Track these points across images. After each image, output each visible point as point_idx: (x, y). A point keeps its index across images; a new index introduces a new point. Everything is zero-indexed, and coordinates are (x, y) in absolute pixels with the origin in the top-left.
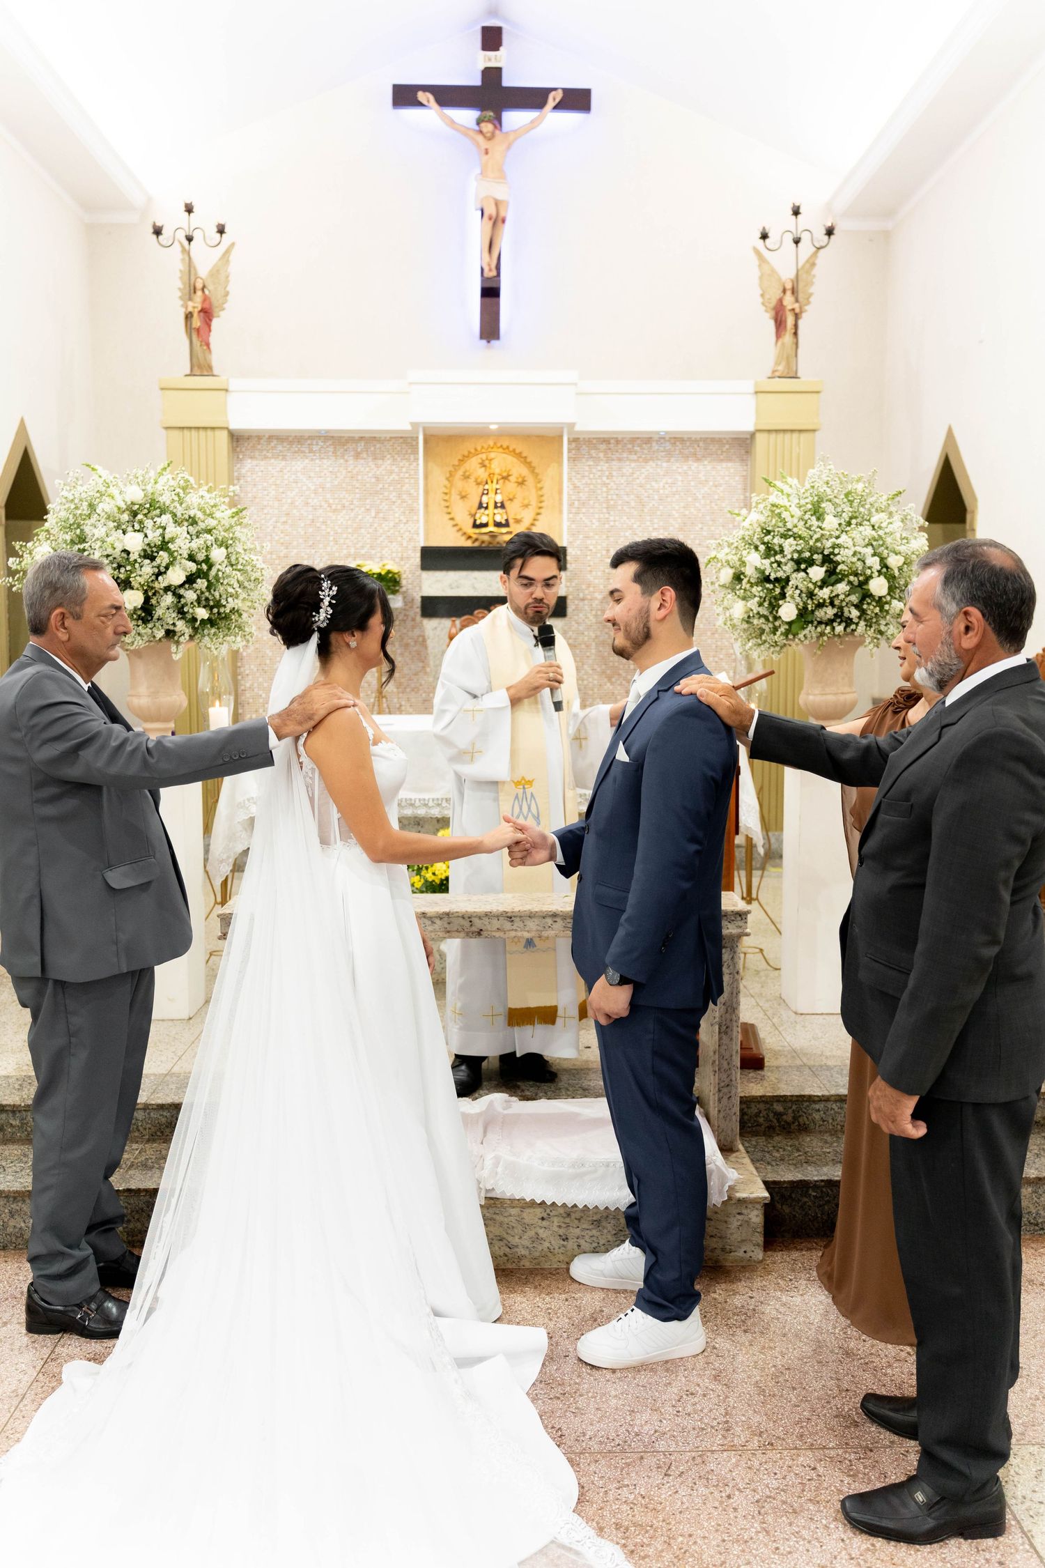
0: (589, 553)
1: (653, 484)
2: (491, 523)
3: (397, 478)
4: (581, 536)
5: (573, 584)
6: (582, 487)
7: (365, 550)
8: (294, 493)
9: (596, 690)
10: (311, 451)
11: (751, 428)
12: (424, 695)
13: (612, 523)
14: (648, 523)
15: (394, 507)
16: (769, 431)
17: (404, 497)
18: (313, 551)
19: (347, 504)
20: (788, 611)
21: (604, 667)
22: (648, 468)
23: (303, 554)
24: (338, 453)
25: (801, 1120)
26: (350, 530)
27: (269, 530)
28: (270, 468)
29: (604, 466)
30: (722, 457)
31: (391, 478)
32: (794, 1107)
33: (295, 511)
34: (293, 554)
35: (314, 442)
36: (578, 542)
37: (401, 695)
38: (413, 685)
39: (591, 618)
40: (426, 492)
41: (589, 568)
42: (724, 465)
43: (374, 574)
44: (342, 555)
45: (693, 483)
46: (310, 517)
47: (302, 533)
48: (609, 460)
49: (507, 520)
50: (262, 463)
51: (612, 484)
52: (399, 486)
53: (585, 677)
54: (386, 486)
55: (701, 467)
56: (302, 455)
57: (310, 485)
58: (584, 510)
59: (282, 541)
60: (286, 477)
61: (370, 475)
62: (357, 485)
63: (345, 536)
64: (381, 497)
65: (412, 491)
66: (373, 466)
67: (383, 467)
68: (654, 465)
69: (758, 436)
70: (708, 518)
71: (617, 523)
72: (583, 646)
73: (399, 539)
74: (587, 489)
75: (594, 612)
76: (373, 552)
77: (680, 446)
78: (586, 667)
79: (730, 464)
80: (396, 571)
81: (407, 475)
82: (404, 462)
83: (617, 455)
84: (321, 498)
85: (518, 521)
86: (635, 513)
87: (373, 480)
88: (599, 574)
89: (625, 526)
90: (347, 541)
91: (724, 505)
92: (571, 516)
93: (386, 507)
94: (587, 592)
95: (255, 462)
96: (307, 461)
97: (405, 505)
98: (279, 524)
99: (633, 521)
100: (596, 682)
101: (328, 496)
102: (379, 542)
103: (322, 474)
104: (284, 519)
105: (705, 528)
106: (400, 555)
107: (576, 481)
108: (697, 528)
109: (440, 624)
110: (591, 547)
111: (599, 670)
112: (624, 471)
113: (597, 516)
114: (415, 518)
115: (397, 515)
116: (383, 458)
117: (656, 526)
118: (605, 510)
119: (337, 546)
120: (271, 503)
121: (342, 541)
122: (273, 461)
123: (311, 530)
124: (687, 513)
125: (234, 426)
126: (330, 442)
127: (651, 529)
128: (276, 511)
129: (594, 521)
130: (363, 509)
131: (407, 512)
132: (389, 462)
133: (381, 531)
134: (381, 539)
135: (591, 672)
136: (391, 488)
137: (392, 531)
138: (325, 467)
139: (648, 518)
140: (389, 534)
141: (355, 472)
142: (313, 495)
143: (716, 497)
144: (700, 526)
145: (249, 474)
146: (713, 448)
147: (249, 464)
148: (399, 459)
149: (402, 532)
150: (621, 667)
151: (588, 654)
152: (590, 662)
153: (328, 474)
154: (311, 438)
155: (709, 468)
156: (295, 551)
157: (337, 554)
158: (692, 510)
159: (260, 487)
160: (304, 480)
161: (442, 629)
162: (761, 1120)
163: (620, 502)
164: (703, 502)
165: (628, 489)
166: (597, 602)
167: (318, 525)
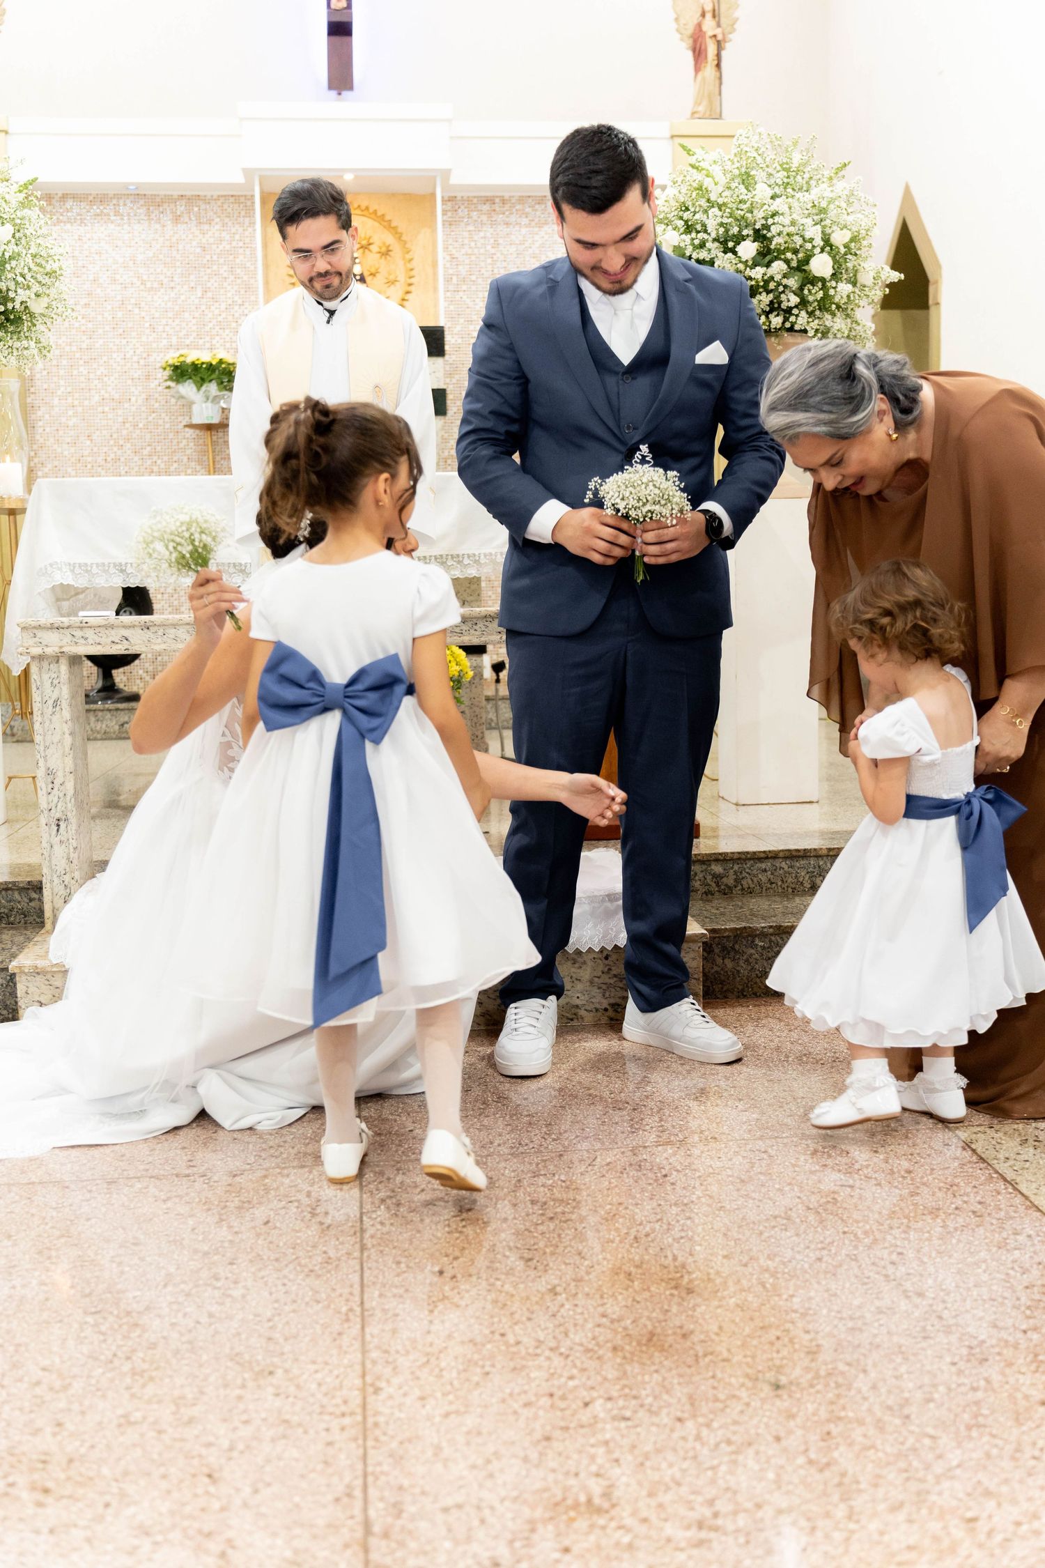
3: (228, 247)
6: (461, 259)
7: (191, 339)
10: (117, 213)
15: (225, 284)
17: (238, 271)
18: (124, 342)
19: (165, 281)
23: (111, 345)
24: (153, 216)
26: (170, 315)
29: (487, 233)
31: (221, 247)
33: (99, 291)
34: (98, 345)
35: (121, 202)
36: (459, 327)
40: (266, 266)
43: (203, 363)
46: (119, 298)
47: (110, 318)
48: (493, 224)
51: (498, 254)
52: (231, 258)
54: (215, 258)
56: (106, 218)
57: (117, 257)
58: (464, 287)
59: (83, 328)
61: (194, 243)
62: (178, 257)
63: (164, 321)
64: (209, 271)
65: (248, 265)
66: (197, 233)
67: (210, 233)
73: (234, 325)
74: (467, 261)
76: (201, 342)
80: (231, 361)
81: (241, 244)
82: (237, 226)
83: (504, 219)
84: (131, 273)
87: (198, 250)
90: (167, 328)
92: (448, 294)
93: (216, 285)
96: (112, 226)
97: (239, 281)
102: (207, 328)
103: (133, 243)
104: (84, 301)
107: (453, 251)
112: (513, 237)
114: (253, 298)
115: (229, 295)
116: (210, 222)
119: (154, 335)
121: (161, 328)
122: (68, 226)
123: (120, 314)
126: (142, 202)
130: (186, 287)
131: (242, 292)
132: (217, 227)
133: (210, 315)
134: (211, 325)
136: (221, 261)
137: (224, 315)
138: (136, 233)
140: (220, 319)
141: (174, 239)
142: (121, 270)
148: (230, 224)
149: (237, 315)
153: (140, 243)
154: (118, 196)
156: (101, 342)
157: (154, 345)
167: (130, 307)
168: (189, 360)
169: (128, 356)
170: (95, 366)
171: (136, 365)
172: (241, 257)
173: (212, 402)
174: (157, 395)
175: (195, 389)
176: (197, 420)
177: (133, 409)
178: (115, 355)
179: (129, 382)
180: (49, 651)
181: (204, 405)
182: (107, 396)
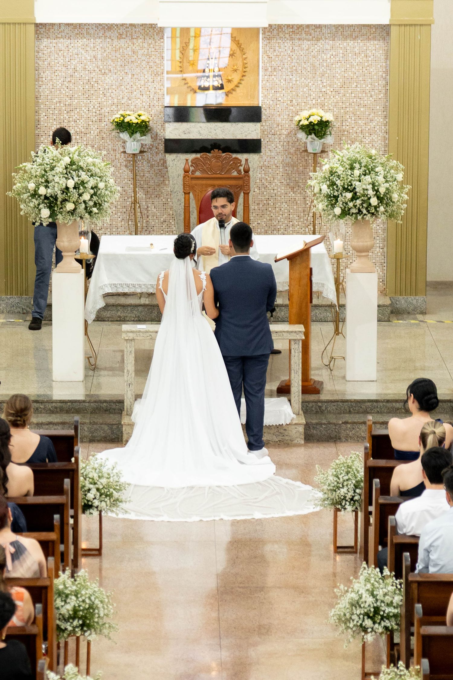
0: (278, 102)
1: (323, 55)
2: (211, 88)
4: (273, 91)
5: (268, 124)
6: (274, 57)
8: (76, 61)
9: (283, 197)
10: (88, 33)
11: (387, 22)
12: (164, 200)
13: (294, 82)
14: (320, 82)
16: (399, 25)
17: (151, 64)
18: (89, 101)
19: (112, 69)
20: (338, 211)
21: (288, 181)
22: (319, 44)
23: (82, 103)
25: (328, 409)
26: (114, 87)
27: (58, 87)
28: (60, 45)
29: (288, 44)
30: (370, 37)
32: (326, 404)
33: (76, 74)
34: (74, 103)
36: (271, 95)
37: (148, 200)
38: (156, 193)
39: (280, 147)
41: (278, 113)
42: (372, 43)
43: (133, 123)
44: (108, 103)
45: (350, 55)
46: (87, 78)
47: (82, 88)
48: (292, 39)
49: (222, 85)
50: (54, 41)
51: (294, 56)
52: (148, 57)
53: (276, 188)
55: (356, 44)
57: (87, 56)
58: (275, 73)
59: (67, 94)
60: (70, 50)
61: (128, 49)
62: (119, 56)
63: (110, 91)
64: (135, 64)
66: (130, 43)
67: (137, 44)
68: (323, 42)
69: (392, 27)
70: (361, 79)
71: (298, 82)
72: (274, 167)
73: (148, 93)
74: (277, 59)
75: (282, 143)
76: (130, 102)
77: (342, 30)
78: (276, 181)
79: (376, 42)
80: (148, 120)
83: (298, 36)
84: (94, 65)
85: (229, 81)
86: (310, 75)
87: (130, 53)
88: (286, 117)
89: (303, 84)
90: (112, 94)
91: (371, 70)
92: (266, 77)
93: (139, 71)
94: (277, 129)
95: (49, 41)
96: (85, 40)
98: (65, 83)
99: (309, 81)
100: (283, 191)
101: (100, 63)
102: (133, 95)
103: (95, 49)
104: (69, 79)
105: (359, 86)
106: (148, 104)
107: (270, 54)
108: (353, 86)
109: (177, 157)
110: (280, 99)
111: (285, 183)
112: (303, 46)
113: (284, 77)
116: (137, 38)
117: (325, 84)
118: (289, 73)
119: (105, 98)
120: (60, 68)
121: (108, 94)
122: (62, 40)
123: (87, 87)
124: (346, 75)
125: (38, 21)
127: (321, 86)
128: (64, 74)
129: (282, 81)
130: (123, 72)
131: (153, 75)
132: (141, 40)
134: (135, 93)
135: (279, 184)
138: (97, 43)
139: (320, 79)
140: (141, 89)
141: (118, 47)
142: (89, 63)
143: (366, 64)
144: (355, 84)
145: (45, 49)
146: (364, 31)
147: (45, 42)
150: (301, 181)
151: (278, 172)
152: (279, 177)
153: (100, 49)
155: (361, 44)
156: (76, 101)
157: (105, 103)
158: (350, 73)
159: (53, 58)
160: (83, 52)
161: (178, 161)
162: (313, 409)
163: (300, 68)
164: (357, 68)
165: (305, 59)
166: (284, 136)
167: (92, 83)
168: (126, 120)
169: (90, 109)
170: (73, 114)
171: (94, 114)
172: (153, 57)
173: (137, 141)
174: (105, 130)
175: (128, 136)
176: (129, 151)
177: (92, 137)
178: (83, 109)
179: (91, 123)
180: (130, 338)
181: (132, 143)
182: (78, 130)
